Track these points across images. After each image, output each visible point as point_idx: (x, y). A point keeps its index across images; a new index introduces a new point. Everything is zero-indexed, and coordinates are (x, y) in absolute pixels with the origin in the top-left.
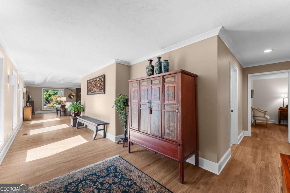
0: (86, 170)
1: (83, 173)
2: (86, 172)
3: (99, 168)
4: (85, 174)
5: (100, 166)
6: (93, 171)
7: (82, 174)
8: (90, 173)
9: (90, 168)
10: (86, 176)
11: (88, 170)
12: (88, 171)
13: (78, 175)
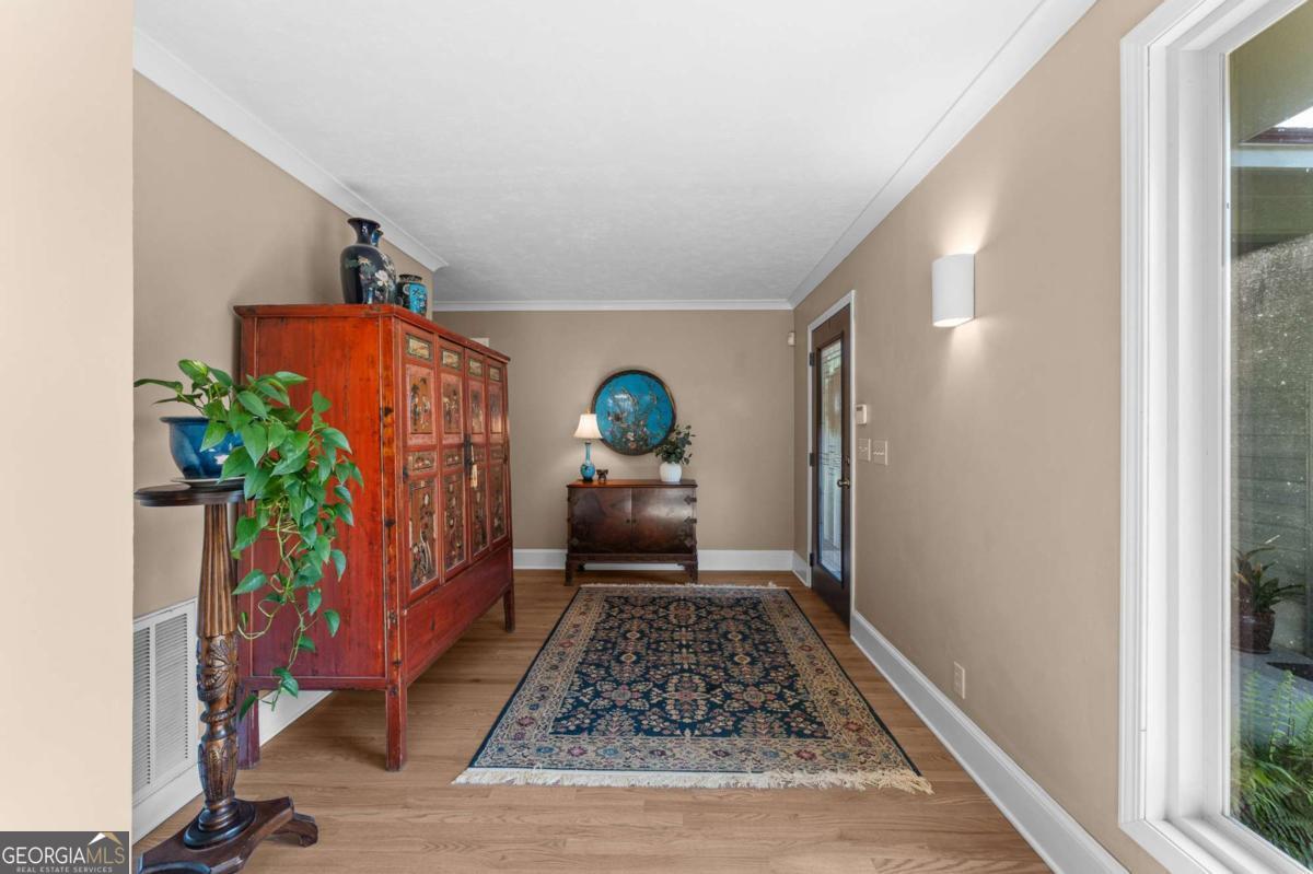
0: (656, 761)
1: (674, 755)
2: (663, 753)
3: (609, 747)
4: (669, 745)
5: (597, 755)
6: (637, 744)
7: (675, 750)
8: (652, 744)
9: (636, 763)
10: (670, 738)
11: (651, 761)
12: (652, 752)
13: (692, 756)
